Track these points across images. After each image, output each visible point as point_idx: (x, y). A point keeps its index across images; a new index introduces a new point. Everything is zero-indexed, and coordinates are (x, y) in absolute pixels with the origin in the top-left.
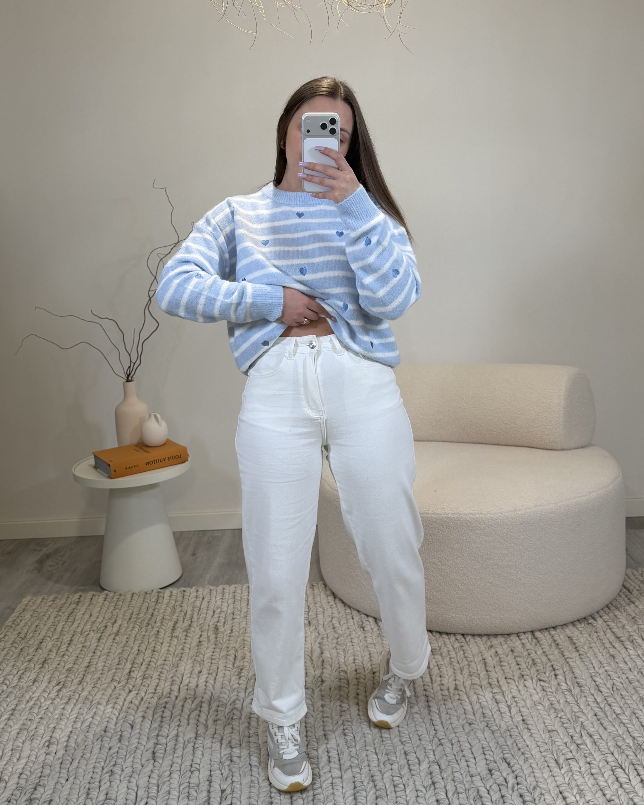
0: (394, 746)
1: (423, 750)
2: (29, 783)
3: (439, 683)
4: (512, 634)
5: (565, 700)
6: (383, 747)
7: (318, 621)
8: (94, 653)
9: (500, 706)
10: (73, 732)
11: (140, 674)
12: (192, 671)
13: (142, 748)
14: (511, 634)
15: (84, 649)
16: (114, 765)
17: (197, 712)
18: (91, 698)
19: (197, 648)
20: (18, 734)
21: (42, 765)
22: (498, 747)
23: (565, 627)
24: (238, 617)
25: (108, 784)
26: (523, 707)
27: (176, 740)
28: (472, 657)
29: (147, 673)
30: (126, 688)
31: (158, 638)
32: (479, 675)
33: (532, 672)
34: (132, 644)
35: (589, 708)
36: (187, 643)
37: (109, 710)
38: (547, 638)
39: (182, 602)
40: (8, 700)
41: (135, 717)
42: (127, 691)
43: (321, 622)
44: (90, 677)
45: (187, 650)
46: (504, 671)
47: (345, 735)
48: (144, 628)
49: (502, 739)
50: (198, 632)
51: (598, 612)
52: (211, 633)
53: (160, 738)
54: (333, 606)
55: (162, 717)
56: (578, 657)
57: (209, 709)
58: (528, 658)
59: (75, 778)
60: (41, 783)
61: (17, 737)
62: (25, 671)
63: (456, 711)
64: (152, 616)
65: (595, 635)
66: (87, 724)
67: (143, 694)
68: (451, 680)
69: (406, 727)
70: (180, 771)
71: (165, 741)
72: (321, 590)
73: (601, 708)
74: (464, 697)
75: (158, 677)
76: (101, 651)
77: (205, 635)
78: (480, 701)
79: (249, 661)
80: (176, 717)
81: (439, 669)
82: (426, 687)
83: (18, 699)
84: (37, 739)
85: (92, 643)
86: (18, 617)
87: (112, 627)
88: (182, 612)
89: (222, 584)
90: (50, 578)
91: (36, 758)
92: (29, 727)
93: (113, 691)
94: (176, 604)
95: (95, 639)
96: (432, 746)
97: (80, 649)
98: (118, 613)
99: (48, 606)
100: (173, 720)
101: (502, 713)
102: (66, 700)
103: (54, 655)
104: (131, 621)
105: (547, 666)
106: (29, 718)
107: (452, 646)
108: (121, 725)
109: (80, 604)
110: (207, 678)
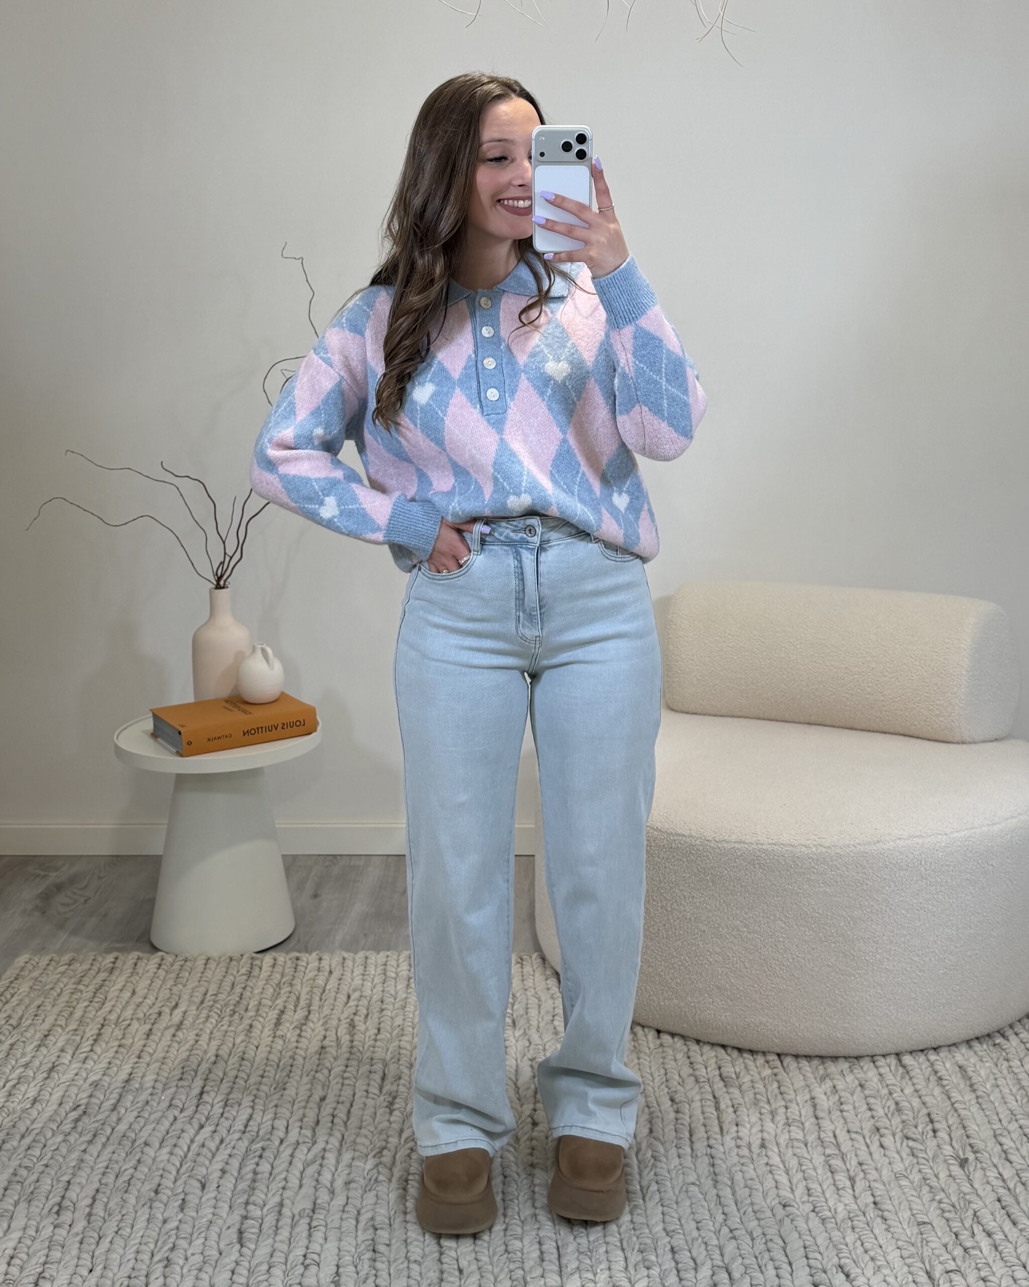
0: (653, 1239)
1: (703, 1246)
2: (25, 1273)
3: (735, 1135)
4: (864, 1056)
5: (947, 1173)
6: (635, 1239)
7: (528, 1020)
8: (139, 1057)
9: (837, 1177)
10: (101, 1190)
11: (220, 1098)
12: (310, 1097)
13: (220, 1222)
14: (861, 1057)
15: (122, 1050)
16: (173, 1249)
17: (315, 1167)
18: (133, 1135)
19: (317, 1056)
20: (6, 1189)
21: (47, 1243)
22: (831, 1245)
23: (953, 1048)
24: (391, 1007)
25: (161, 1280)
26: (874, 1181)
27: (280, 1213)
28: (792, 1092)
29: (231, 1096)
30: (194, 1120)
31: (250, 1038)
32: (803, 1124)
33: (893, 1123)
34: (206, 1046)
35: (989, 1188)
36: (301, 1048)
37: (164, 1154)
38: (923, 1066)
39: (294, 976)
41: (210, 1170)
42: (196, 1126)
43: (534, 1023)
44: (131, 1098)
45: (302, 1061)
46: (845, 1119)
48: (227, 1019)
49: (837, 1233)
50: (320, 1029)
51: (1011, 1026)
52: (344, 1031)
53: (251, 1207)
55: (255, 1173)
56: (974, 1102)
57: (338, 1162)
58: (888, 1099)
59: (105, 1268)
60: (47, 1274)
62: (18, 1083)
63: (762, 1184)
64: (241, 999)
65: (1005, 1064)
66: (126, 1177)
67: (224, 1132)
68: (754, 1130)
69: (675, 1206)
70: (286, 1264)
71: (259, 1213)
72: (535, 967)
73: (1009, 1190)
74: (776, 1160)
75: (252, 1104)
76: (151, 1055)
77: (331, 1035)
78: (804, 1168)
79: (407, 1083)
80: (279, 1173)
81: (735, 1112)
82: (712, 1142)
84: (39, 1200)
85: (136, 1039)
86: (8, 987)
87: (171, 1015)
88: (292, 994)
89: (363, 949)
90: (61, 926)
91: (37, 1232)
92: (25, 1180)
93: (172, 1125)
94: (283, 980)
95: (141, 1035)
96: (718, 1239)
97: (115, 1049)
98: (181, 991)
99: (60, 973)
100: (274, 1179)
101: (838, 1190)
102: (88, 1137)
103: (70, 1058)
104: (204, 1005)
105: (920, 1115)
106: (24, 1165)
107: (759, 1073)
108: (185, 1183)
109: (116, 973)
110: (335, 1109)
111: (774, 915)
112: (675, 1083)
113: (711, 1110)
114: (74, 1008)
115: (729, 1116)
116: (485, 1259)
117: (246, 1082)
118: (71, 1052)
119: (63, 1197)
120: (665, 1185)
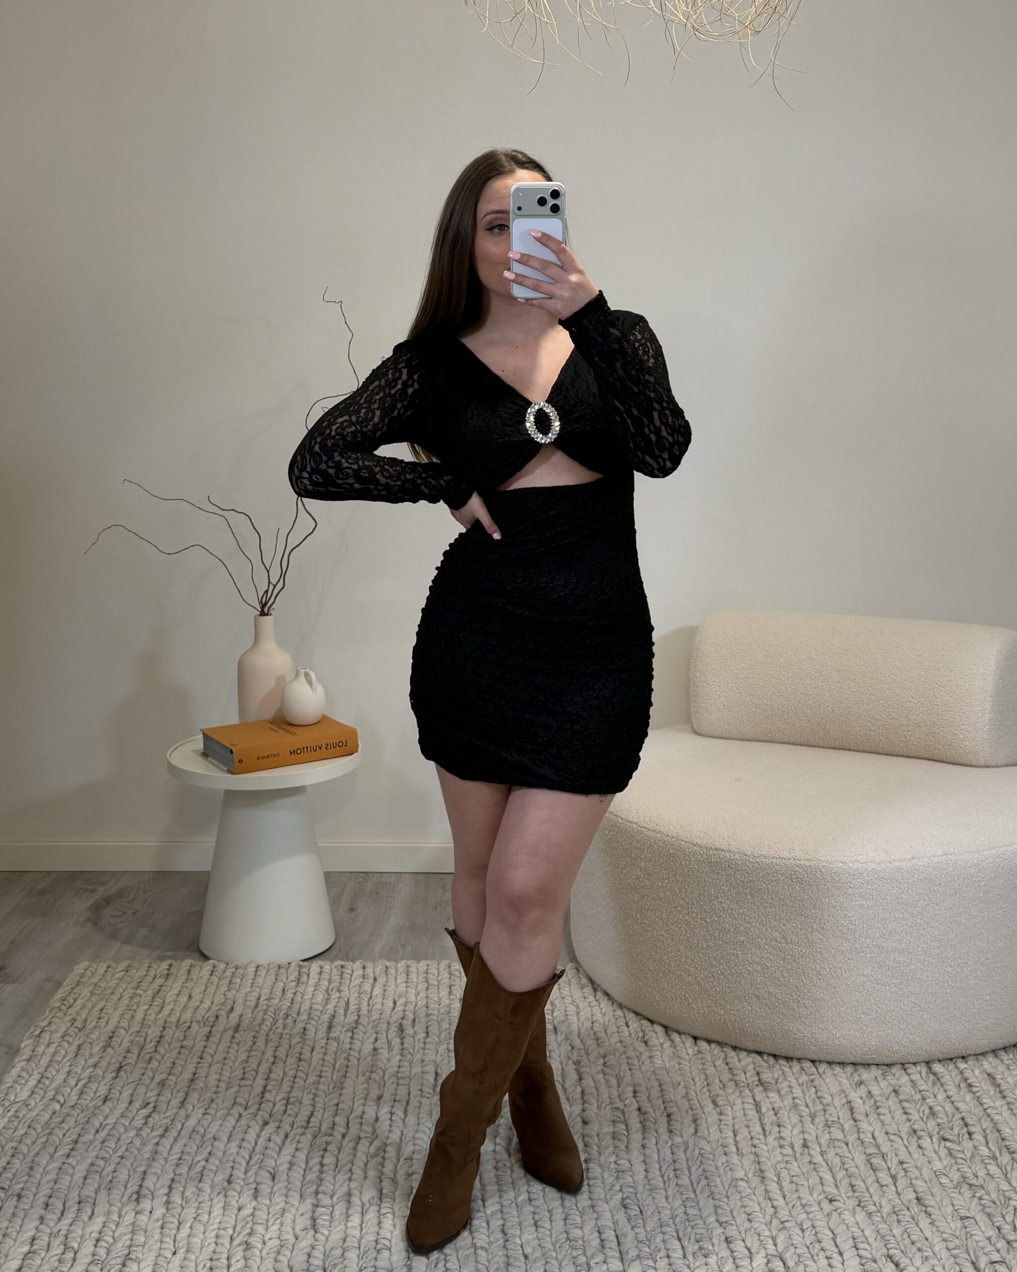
0: (707, 1229)
1: (756, 1237)
2: (113, 1254)
3: (777, 1135)
4: (894, 1064)
5: (986, 1172)
6: (689, 1229)
7: (569, 1026)
8: (201, 1058)
9: (880, 1175)
10: (176, 1179)
11: (281, 1096)
12: (367, 1095)
13: (293, 1210)
14: (892, 1064)
15: (183, 1051)
16: (250, 1235)
18: (202, 1130)
19: (371, 1058)
20: (85, 1178)
21: (131, 1228)
23: (980, 1057)
24: (436, 1012)
25: (242, 1262)
26: (916, 1178)
27: (349, 1202)
28: (829, 1097)
29: (292, 1095)
30: (258, 1117)
31: (304, 1040)
32: (842, 1125)
33: (929, 1126)
34: (263, 1047)
36: (354, 1050)
37: (233, 1148)
38: (953, 1074)
39: (341, 983)
40: (63, 1125)
41: (278, 1163)
42: (260, 1122)
43: (574, 1029)
44: (197, 1096)
45: (356, 1062)
46: (882, 1123)
47: (625, 1207)
48: (281, 1021)
49: (885, 1226)
50: (371, 1033)
52: (394, 1035)
53: (320, 1196)
54: (592, 1004)
55: (322, 1165)
56: (1005, 1108)
57: (399, 1155)
58: (922, 1104)
59: (187, 1251)
60: (133, 1256)
61: (84, 1184)
62: (89, 1082)
63: (808, 1181)
64: (292, 1003)
66: (198, 1169)
67: (288, 1128)
68: (796, 1131)
69: (726, 1200)
70: (359, 1248)
71: (330, 1201)
72: (571, 977)
74: (818, 1159)
75: (312, 1102)
76: (212, 1056)
77: (382, 1037)
78: (847, 1166)
80: (343, 1166)
81: (776, 1115)
82: (755, 1142)
83: (81, 1126)
84: (118, 1189)
85: (197, 1041)
86: (70, 993)
87: (228, 1018)
88: (341, 1000)
89: (402, 959)
90: (114, 935)
91: (120, 1217)
92: (103, 1170)
93: (237, 1121)
94: (331, 987)
95: (201, 1036)
96: (770, 1231)
97: (177, 1050)
98: (235, 996)
99: (118, 979)
100: (339, 1171)
101: (882, 1186)
102: (160, 1131)
103: (135, 1058)
104: (258, 1009)
105: (954, 1119)
106: (101, 1156)
107: (797, 1079)
108: (256, 1174)
109: (172, 978)
110: (393, 1107)
111: (812, 928)
112: (717, 1087)
113: (752, 1114)
114: (135, 1011)
115: (769, 1117)
116: (549, 1246)
117: (305, 1081)
118: (136, 1053)
119: (140, 1186)
120: (715, 1181)
